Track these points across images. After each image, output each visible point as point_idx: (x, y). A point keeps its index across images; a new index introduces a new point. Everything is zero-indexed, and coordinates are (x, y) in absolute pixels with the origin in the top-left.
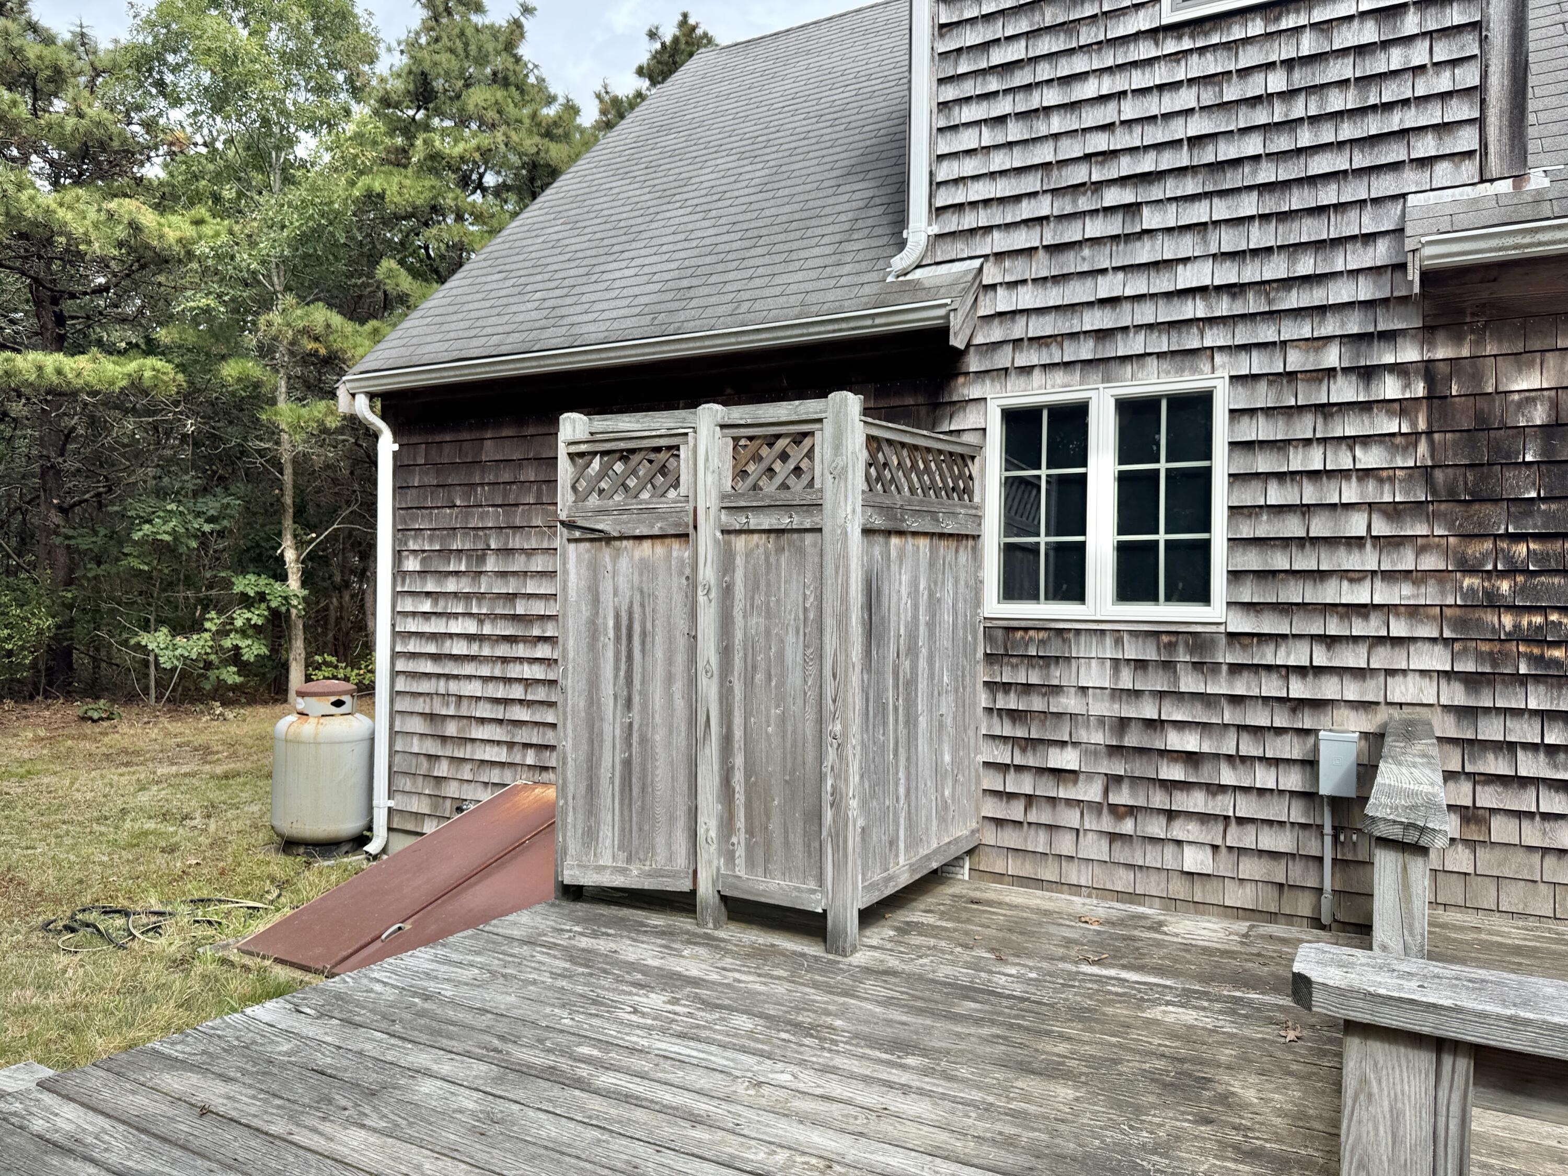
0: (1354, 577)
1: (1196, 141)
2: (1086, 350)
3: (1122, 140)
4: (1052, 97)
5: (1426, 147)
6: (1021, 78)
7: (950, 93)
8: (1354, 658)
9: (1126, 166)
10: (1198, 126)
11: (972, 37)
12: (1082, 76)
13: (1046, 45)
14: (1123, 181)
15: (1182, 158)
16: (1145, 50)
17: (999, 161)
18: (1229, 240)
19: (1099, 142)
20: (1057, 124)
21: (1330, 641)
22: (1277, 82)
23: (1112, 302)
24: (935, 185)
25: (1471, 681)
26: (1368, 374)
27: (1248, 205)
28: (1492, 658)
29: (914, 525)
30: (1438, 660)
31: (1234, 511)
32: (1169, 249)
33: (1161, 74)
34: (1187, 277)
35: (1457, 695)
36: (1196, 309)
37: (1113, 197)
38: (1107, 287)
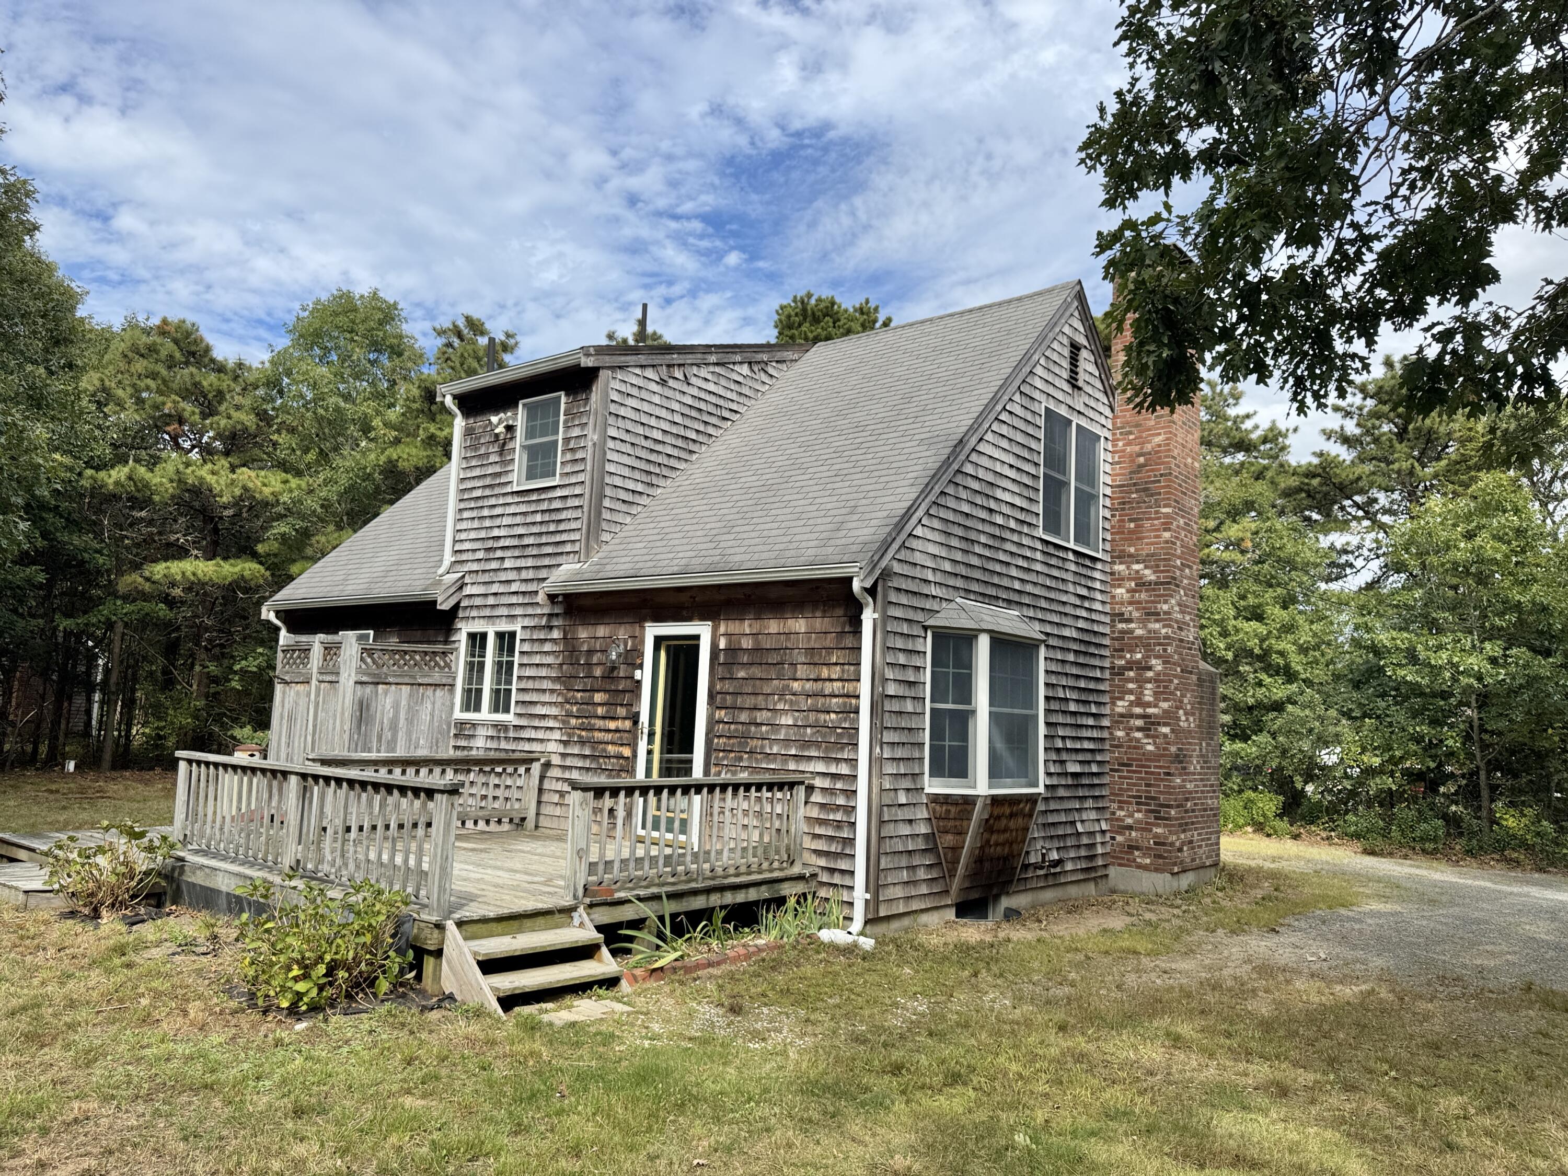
0: (544, 704)
1: (521, 536)
2: (487, 612)
3: (502, 532)
4: (486, 512)
5: (568, 548)
6: (480, 504)
7: (462, 506)
8: (540, 735)
9: (502, 543)
10: (521, 531)
11: (469, 485)
12: (494, 506)
13: (488, 492)
14: (502, 548)
15: (515, 542)
16: (509, 500)
17: (473, 535)
18: (525, 575)
19: (496, 533)
20: (487, 523)
21: (536, 728)
22: (538, 518)
23: (495, 594)
24: (455, 542)
25: (565, 743)
26: (551, 628)
27: (530, 562)
28: (569, 735)
29: (391, 680)
30: (557, 735)
31: (519, 678)
32: (511, 576)
33: (512, 510)
34: (514, 587)
35: (561, 749)
36: (514, 600)
37: (499, 554)
38: (495, 588)
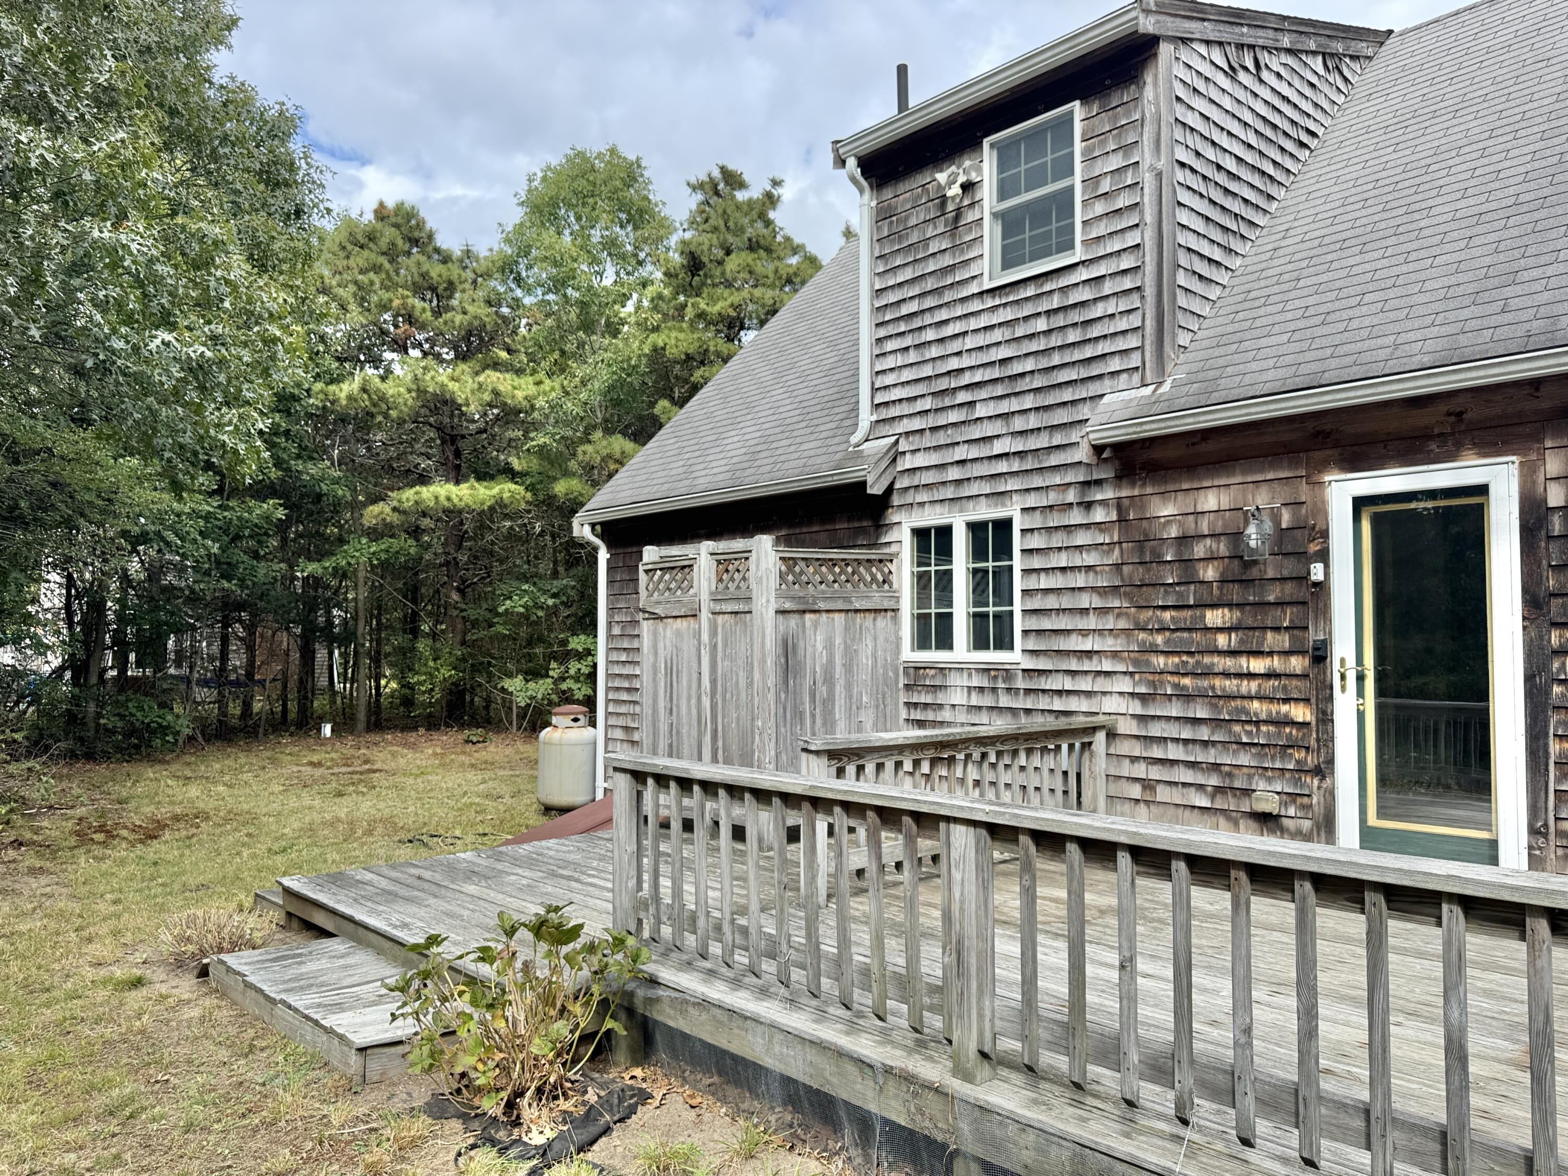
0: (1084, 633)
1: (1004, 362)
2: (949, 493)
3: (966, 362)
4: (930, 335)
5: (1115, 364)
6: (917, 323)
7: (882, 332)
8: (1085, 684)
9: (967, 379)
10: (1004, 352)
11: (892, 297)
12: (945, 322)
13: (929, 302)
14: (967, 387)
15: (996, 373)
16: (975, 306)
17: (907, 375)
18: (1019, 424)
19: (954, 363)
20: (934, 352)
21: (1073, 673)
22: (1041, 325)
23: (962, 462)
24: (874, 390)
25: (1144, 698)
26: (1088, 506)
27: (1028, 402)
28: (1152, 684)
29: (822, 605)
30: (1125, 685)
31: (1025, 592)
32: (989, 429)
33: (983, 321)
34: (999, 447)
35: (1136, 708)
36: (1002, 467)
37: (962, 397)
38: (960, 453)
